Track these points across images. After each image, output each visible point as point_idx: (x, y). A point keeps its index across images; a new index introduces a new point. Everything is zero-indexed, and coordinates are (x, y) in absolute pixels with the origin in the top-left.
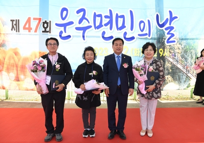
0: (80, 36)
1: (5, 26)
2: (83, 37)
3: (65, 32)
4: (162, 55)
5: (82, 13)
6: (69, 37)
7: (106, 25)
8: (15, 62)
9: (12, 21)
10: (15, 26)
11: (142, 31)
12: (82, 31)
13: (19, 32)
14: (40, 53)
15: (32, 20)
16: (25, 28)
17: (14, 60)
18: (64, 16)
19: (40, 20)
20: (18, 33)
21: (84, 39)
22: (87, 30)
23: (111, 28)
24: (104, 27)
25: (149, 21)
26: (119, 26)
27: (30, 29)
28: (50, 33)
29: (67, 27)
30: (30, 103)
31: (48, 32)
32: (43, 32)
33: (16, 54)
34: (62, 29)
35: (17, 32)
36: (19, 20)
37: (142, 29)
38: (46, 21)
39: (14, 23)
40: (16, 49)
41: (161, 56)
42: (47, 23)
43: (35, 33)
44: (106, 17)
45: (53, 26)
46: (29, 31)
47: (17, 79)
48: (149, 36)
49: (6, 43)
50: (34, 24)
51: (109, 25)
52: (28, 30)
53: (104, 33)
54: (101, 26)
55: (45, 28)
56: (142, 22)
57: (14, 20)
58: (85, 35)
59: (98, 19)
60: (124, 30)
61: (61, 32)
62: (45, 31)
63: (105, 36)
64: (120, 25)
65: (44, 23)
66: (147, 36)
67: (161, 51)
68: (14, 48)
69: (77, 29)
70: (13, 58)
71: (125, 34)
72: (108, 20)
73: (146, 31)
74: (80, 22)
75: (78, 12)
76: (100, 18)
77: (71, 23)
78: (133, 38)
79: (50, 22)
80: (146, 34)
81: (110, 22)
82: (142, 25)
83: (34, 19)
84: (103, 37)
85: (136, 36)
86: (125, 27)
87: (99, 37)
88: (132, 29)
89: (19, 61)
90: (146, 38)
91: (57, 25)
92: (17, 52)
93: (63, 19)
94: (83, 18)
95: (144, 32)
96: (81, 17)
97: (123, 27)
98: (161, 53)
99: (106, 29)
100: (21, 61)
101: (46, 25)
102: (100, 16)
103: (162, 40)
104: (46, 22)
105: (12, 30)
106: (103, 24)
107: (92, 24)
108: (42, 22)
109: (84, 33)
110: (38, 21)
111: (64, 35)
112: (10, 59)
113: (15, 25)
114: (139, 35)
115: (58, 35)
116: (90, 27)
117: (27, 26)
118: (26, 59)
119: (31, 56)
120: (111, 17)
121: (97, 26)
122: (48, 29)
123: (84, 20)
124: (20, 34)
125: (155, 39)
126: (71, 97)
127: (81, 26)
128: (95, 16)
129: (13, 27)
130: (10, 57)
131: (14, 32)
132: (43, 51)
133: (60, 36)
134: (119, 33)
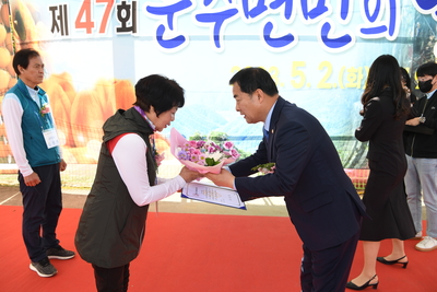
0: (206, 38)
1: (39, 23)
2: (216, 38)
3: (171, 28)
6: (181, 39)
7: (274, 6)
8: (64, 106)
9: (53, 9)
10: (58, 22)
11: (372, 19)
12: (213, 24)
13: (67, 34)
14: (115, 82)
15: (93, 3)
16: (79, 25)
17: (62, 102)
20: (65, 36)
21: (218, 45)
22: (226, 22)
23: (288, 14)
24: (270, 10)
26: (309, 10)
27: (89, 26)
28: (135, 31)
29: (176, 15)
31: (129, 30)
32: (119, 30)
33: (65, 86)
34: (163, 19)
35: (62, 34)
36: (65, 6)
37: (371, 13)
38: (124, 3)
39: (57, 13)
40: (64, 74)
42: (127, 8)
43: (102, 35)
45: (142, 13)
46: (89, 32)
48: (391, 33)
50: (98, 11)
51: (283, 5)
52: (85, 30)
53: (269, 27)
54: (261, 8)
55: (124, 21)
57: (56, 8)
58: (221, 34)
60: (322, 19)
61: (161, 29)
62: (123, 29)
63: (273, 35)
64: (312, 3)
65: (120, 8)
66: (386, 34)
68: (59, 73)
69: (202, 18)
70: (60, 97)
71: (326, 27)
73: (383, 20)
77: (185, 4)
78: (346, 40)
79: (134, 3)
80: (383, 29)
84: (267, 38)
85: (355, 33)
86: (326, 9)
87: (257, 38)
88: (344, 14)
89: (72, 103)
90: (383, 40)
91: (151, 10)
92: (67, 83)
95: (377, 23)
97: (321, 9)
99: (275, 16)
100: (75, 104)
101: (124, 13)
103: (426, 44)
104: (124, 6)
105: (53, 31)
106: (267, 3)
107: (238, 4)
108: (115, 5)
109: (217, 29)
110: (106, 4)
111: (168, 35)
112: (53, 98)
113: (60, 20)
114: (364, 31)
115: (155, 35)
116: (233, 12)
117: (83, 20)
118: (85, 99)
119: (96, 90)
121: (250, 8)
122: (129, 24)
124: (69, 40)
125: (406, 41)
127: (209, 10)
129: (55, 23)
130: (54, 93)
131: (57, 34)
132: (120, 79)
133: (159, 38)
134: (310, 25)
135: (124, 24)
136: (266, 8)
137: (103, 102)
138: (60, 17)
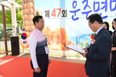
0: (84, 18)
3: (75, 16)
5: (86, 3)
6: (78, 18)
7: (102, 9)
9: (46, 11)
10: (47, 14)
12: (86, 14)
14: (61, 29)
15: (56, 10)
16: (52, 15)
17: (47, 33)
18: (74, 6)
19: (60, 9)
20: (49, 18)
22: (89, 14)
23: (106, 11)
26: (112, 8)
27: (55, 15)
28: (66, 17)
29: (77, 13)
30: (55, 57)
31: (65, 16)
32: (62, 16)
33: (48, 29)
34: (73, 14)
36: (49, 11)
38: (64, 10)
39: (47, 12)
40: (48, 27)
42: (65, 11)
43: (58, 17)
44: (102, 3)
45: (68, 13)
46: (55, 17)
50: (57, 12)
54: (98, 10)
55: (64, 14)
57: (47, 11)
59: (97, 5)
61: (73, 16)
62: (64, 16)
63: (102, 16)
65: (63, 11)
69: (83, 13)
70: (47, 32)
72: (104, 5)
74: (85, 8)
75: (83, 2)
77: (79, 10)
79: (66, 10)
81: (106, 7)
83: (57, 9)
89: (50, 33)
91: (70, 12)
92: (49, 29)
93: (74, 8)
94: (87, 5)
96: (85, 5)
99: (102, 11)
102: (98, 3)
104: (64, 11)
105: (46, 16)
106: (100, 8)
107: (92, 9)
108: (61, 10)
110: (59, 10)
111: (75, 17)
112: (45, 32)
115: (71, 17)
116: (91, 11)
117: (53, 14)
118: (53, 33)
119: (56, 30)
120: (106, 3)
121: (95, 10)
122: (65, 15)
123: (87, 7)
124: (50, 19)
126: (79, 55)
127: (85, 11)
128: (94, 3)
129: (46, 15)
130: (45, 31)
131: (47, 17)
132: (62, 28)
133: (72, 18)
134: (112, 13)
135: (64, 15)
136: (100, 10)
137: (57, 33)
138: (47, 13)
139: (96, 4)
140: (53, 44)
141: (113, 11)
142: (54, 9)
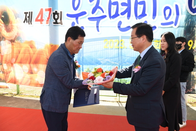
1: (18, 19)
2: (97, 27)
3: (78, 23)
4: (192, 48)
5: (95, 1)
7: (123, 14)
9: (26, 13)
10: (28, 19)
11: (167, 19)
12: (96, 22)
13: (31, 24)
14: (52, 46)
15: (44, 11)
16: (37, 20)
18: (76, 6)
19: (50, 10)
21: (98, 31)
22: (102, 21)
23: (129, 16)
25: (177, 6)
26: (138, 14)
27: (41, 20)
28: (62, 24)
29: (79, 18)
31: (59, 23)
32: (54, 23)
34: (74, 19)
35: (29, 24)
36: (32, 12)
37: (167, 16)
39: (28, 15)
41: (190, 49)
42: (58, 14)
43: (47, 24)
44: (123, 4)
45: (64, 16)
46: (41, 23)
47: (31, 72)
48: (175, 25)
49: (21, 36)
50: (46, 14)
51: (127, 14)
53: (120, 23)
54: (116, 15)
56: (167, 8)
57: (27, 13)
58: (99, 26)
59: (114, 8)
60: (144, 19)
61: (73, 23)
62: (56, 23)
63: (122, 26)
64: (140, 13)
65: (54, 14)
66: (173, 25)
67: (191, 43)
68: (29, 40)
69: (90, 19)
72: (125, 8)
74: (94, 11)
76: (115, 6)
77: (84, 13)
79: (61, 12)
80: (172, 23)
81: (128, 11)
82: (168, 11)
83: (46, 10)
84: (119, 27)
85: (158, 25)
86: (146, 15)
89: (34, 54)
90: (172, 27)
91: (68, 15)
92: (33, 45)
93: (75, 9)
94: (97, 7)
95: (169, 20)
96: (94, 6)
97: (144, 14)
98: (190, 46)
99: (123, 18)
101: (56, 16)
102: (116, 3)
103: (193, 29)
104: (56, 13)
105: (24, 22)
106: (119, 13)
107: (106, 13)
108: (52, 12)
109: (98, 24)
110: (49, 12)
114: (163, 24)
116: (105, 17)
117: (39, 18)
119: (45, 48)
120: (128, 5)
121: (112, 15)
122: (59, 21)
123: (98, 10)
125: (182, 27)
127: (94, 16)
128: (110, 4)
129: (26, 19)
130: (26, 49)
131: (26, 24)
132: (53, 44)
135: (56, 21)
136: (119, 15)
138: (29, 17)
139: (112, 5)
140: (39, 73)
141: (139, 19)
142: (42, 10)
